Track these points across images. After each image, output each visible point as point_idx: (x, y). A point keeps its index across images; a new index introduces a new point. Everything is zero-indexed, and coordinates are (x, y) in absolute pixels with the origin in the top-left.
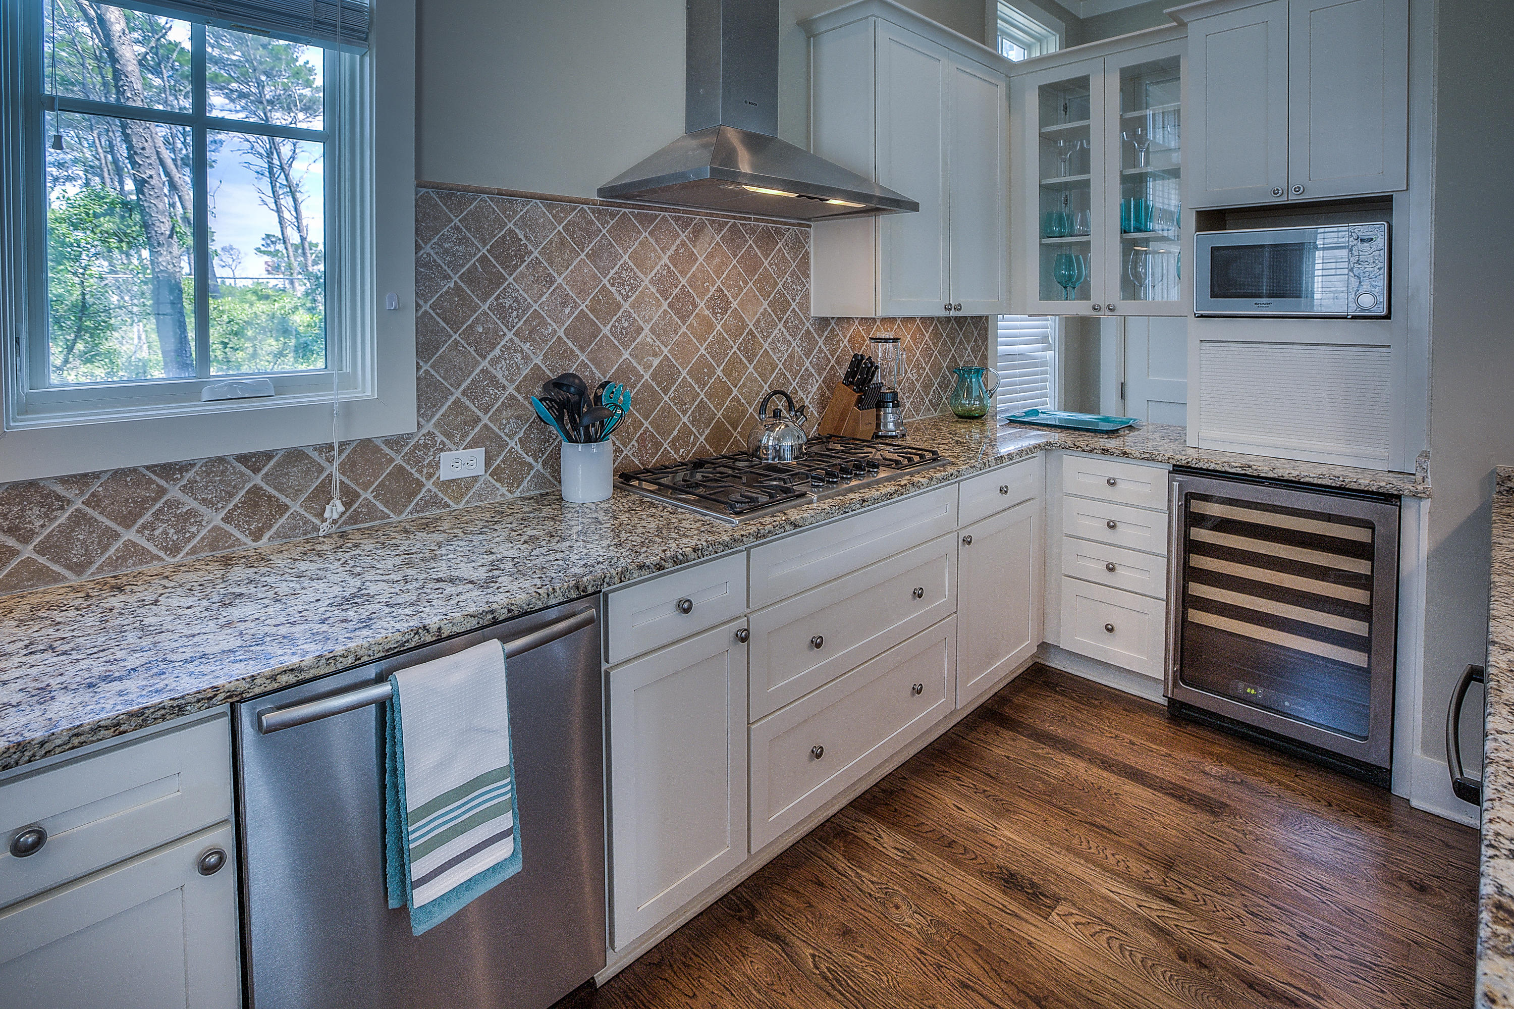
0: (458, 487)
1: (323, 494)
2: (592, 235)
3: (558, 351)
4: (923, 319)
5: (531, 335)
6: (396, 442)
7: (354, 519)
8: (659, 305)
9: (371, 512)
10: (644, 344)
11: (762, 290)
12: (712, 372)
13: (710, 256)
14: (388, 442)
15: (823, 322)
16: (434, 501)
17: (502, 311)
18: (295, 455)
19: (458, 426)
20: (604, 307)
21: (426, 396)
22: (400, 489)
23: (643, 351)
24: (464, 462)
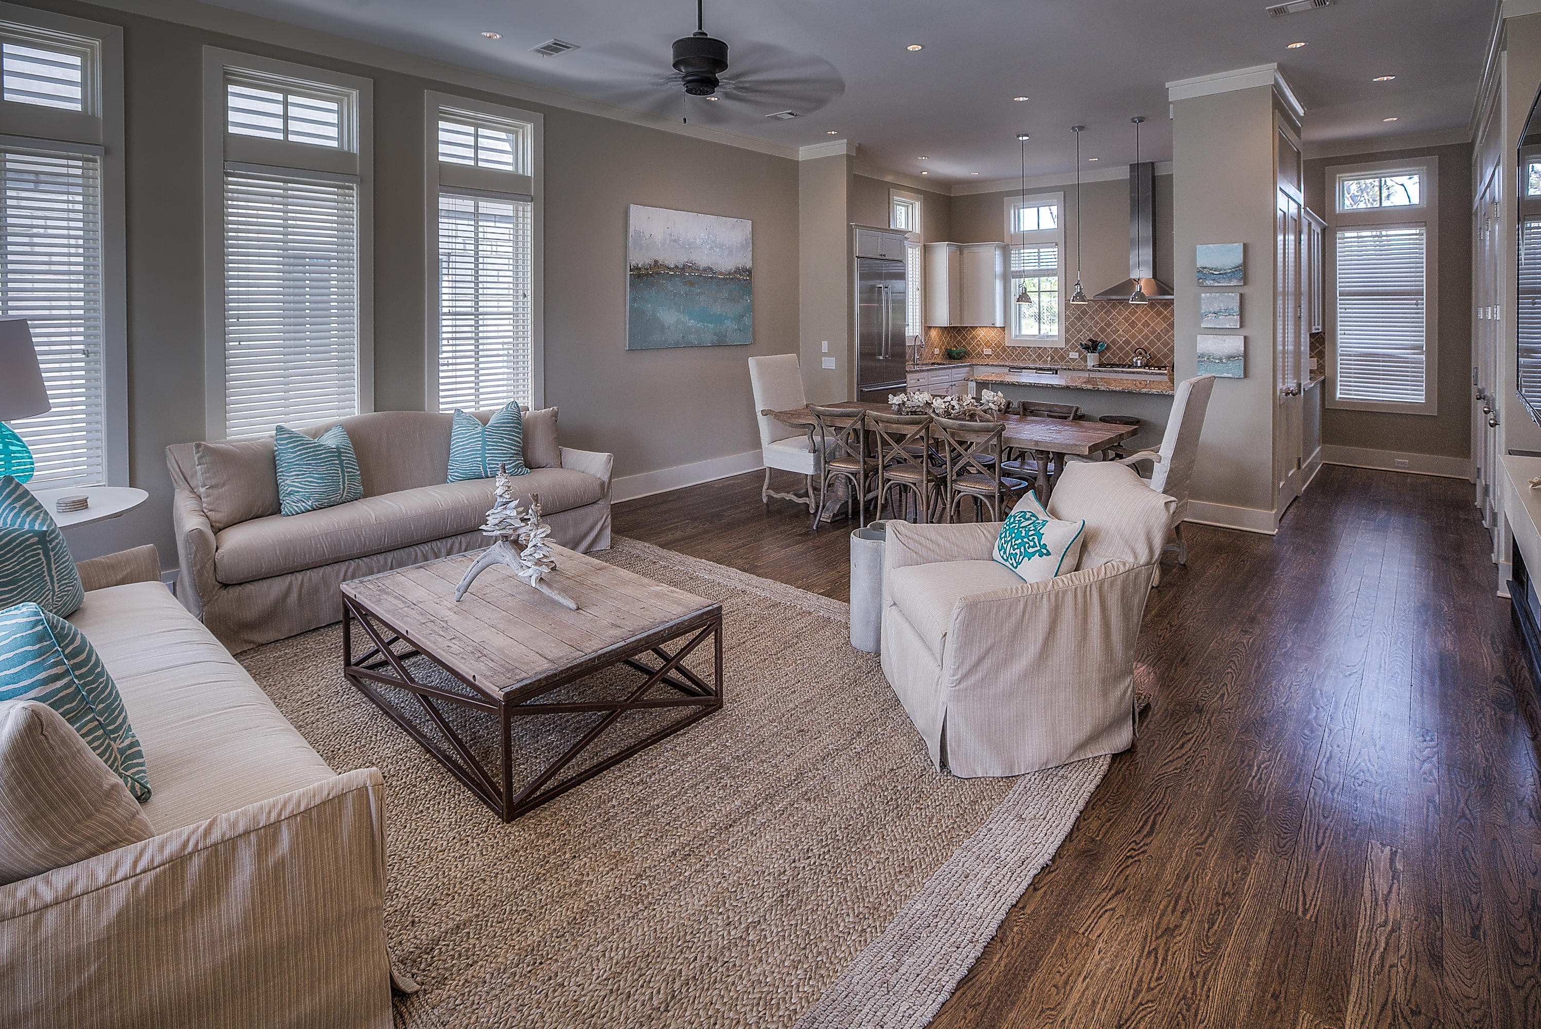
0: (1074, 360)
1: (1048, 356)
2: (1105, 308)
3: (1096, 335)
5: (1090, 330)
6: (1062, 349)
8: (1125, 324)
9: (1057, 361)
10: (1120, 334)
12: (1143, 343)
14: (1060, 348)
16: (1068, 362)
17: (1083, 325)
19: (1073, 348)
20: (1109, 325)
21: (1067, 341)
22: (1062, 358)
23: (1119, 336)
24: (1074, 355)
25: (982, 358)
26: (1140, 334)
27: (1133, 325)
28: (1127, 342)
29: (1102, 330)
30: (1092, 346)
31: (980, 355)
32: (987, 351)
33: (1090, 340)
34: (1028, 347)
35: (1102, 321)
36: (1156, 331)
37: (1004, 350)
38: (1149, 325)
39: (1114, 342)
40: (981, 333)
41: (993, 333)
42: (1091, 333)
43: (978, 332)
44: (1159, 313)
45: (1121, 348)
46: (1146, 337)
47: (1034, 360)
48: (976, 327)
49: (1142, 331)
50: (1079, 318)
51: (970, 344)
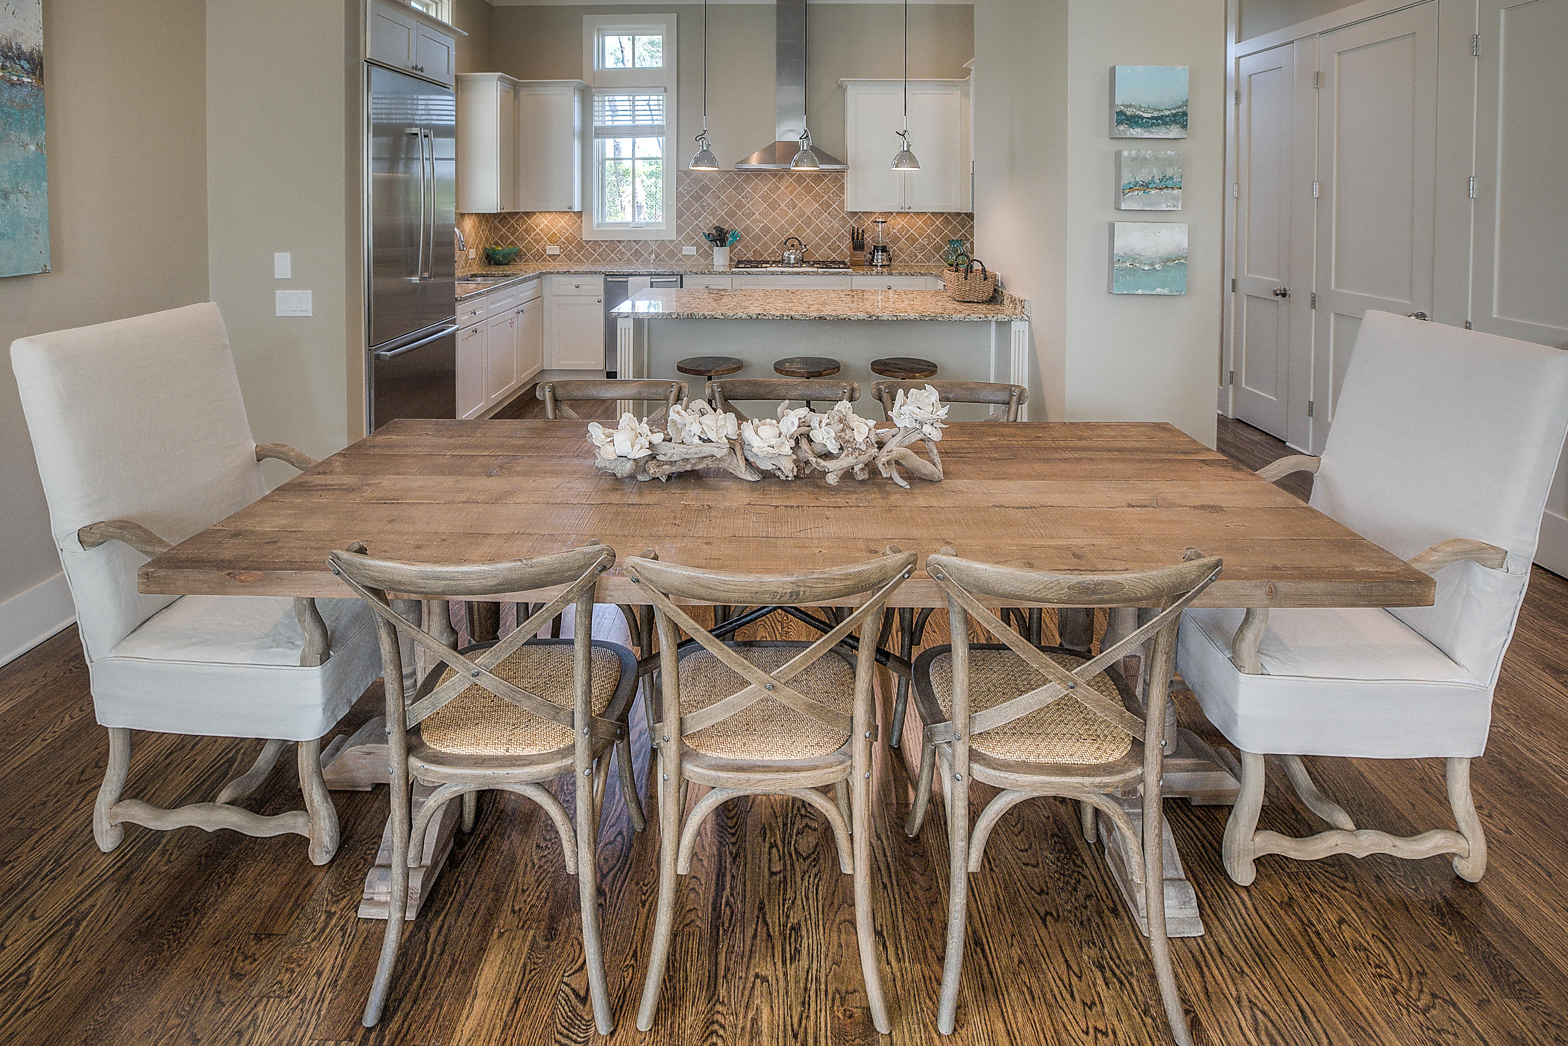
0: (689, 257)
1: (651, 254)
2: (734, 182)
3: (721, 219)
4: (933, 214)
5: (713, 214)
6: (671, 242)
7: (659, 261)
8: (762, 205)
9: (664, 260)
10: (756, 219)
11: (815, 200)
13: (787, 187)
14: (669, 241)
15: (854, 214)
16: (680, 260)
17: (703, 207)
18: (646, 241)
19: (688, 240)
20: (740, 206)
21: (680, 230)
22: (672, 255)
23: (756, 221)
24: (690, 250)
25: (544, 260)
26: (783, 218)
27: (774, 205)
28: (766, 230)
29: (731, 214)
30: (720, 237)
31: (540, 256)
32: (553, 250)
33: (717, 228)
34: (619, 241)
35: (731, 201)
36: (805, 213)
37: (581, 246)
38: (796, 205)
39: (747, 230)
40: (543, 222)
41: (562, 222)
42: (714, 218)
43: (537, 221)
44: (809, 190)
45: (757, 238)
46: (792, 222)
47: (629, 260)
48: (534, 213)
49: (787, 214)
50: (697, 197)
51: (523, 239)
